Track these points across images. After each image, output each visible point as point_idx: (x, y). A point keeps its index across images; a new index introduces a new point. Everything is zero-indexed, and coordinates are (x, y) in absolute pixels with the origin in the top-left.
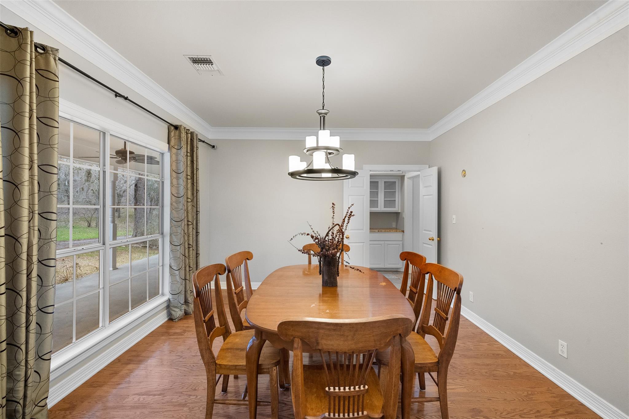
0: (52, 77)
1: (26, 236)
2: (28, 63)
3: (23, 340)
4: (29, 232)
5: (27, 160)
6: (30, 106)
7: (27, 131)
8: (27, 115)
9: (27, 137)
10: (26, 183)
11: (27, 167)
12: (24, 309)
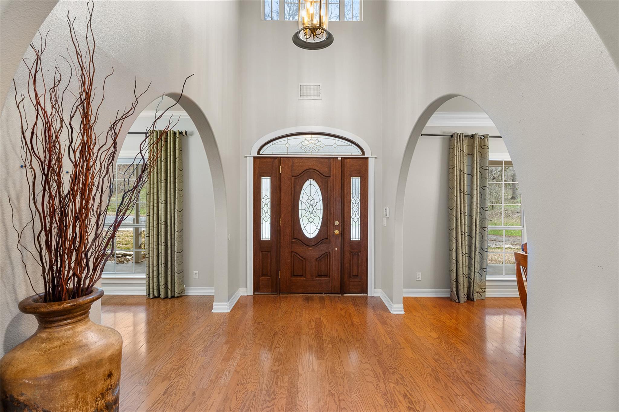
0: (486, 147)
1: (475, 216)
2: (476, 147)
3: (474, 256)
4: (476, 215)
5: (475, 186)
6: (477, 164)
7: (475, 175)
8: (475, 168)
9: (475, 170)
10: (475, 195)
11: (475, 189)
12: (474, 244)
